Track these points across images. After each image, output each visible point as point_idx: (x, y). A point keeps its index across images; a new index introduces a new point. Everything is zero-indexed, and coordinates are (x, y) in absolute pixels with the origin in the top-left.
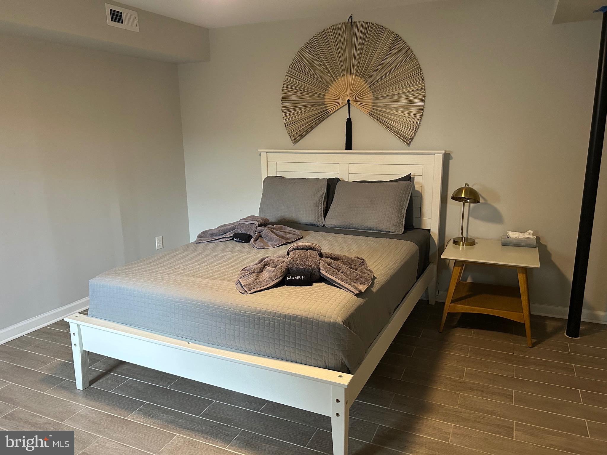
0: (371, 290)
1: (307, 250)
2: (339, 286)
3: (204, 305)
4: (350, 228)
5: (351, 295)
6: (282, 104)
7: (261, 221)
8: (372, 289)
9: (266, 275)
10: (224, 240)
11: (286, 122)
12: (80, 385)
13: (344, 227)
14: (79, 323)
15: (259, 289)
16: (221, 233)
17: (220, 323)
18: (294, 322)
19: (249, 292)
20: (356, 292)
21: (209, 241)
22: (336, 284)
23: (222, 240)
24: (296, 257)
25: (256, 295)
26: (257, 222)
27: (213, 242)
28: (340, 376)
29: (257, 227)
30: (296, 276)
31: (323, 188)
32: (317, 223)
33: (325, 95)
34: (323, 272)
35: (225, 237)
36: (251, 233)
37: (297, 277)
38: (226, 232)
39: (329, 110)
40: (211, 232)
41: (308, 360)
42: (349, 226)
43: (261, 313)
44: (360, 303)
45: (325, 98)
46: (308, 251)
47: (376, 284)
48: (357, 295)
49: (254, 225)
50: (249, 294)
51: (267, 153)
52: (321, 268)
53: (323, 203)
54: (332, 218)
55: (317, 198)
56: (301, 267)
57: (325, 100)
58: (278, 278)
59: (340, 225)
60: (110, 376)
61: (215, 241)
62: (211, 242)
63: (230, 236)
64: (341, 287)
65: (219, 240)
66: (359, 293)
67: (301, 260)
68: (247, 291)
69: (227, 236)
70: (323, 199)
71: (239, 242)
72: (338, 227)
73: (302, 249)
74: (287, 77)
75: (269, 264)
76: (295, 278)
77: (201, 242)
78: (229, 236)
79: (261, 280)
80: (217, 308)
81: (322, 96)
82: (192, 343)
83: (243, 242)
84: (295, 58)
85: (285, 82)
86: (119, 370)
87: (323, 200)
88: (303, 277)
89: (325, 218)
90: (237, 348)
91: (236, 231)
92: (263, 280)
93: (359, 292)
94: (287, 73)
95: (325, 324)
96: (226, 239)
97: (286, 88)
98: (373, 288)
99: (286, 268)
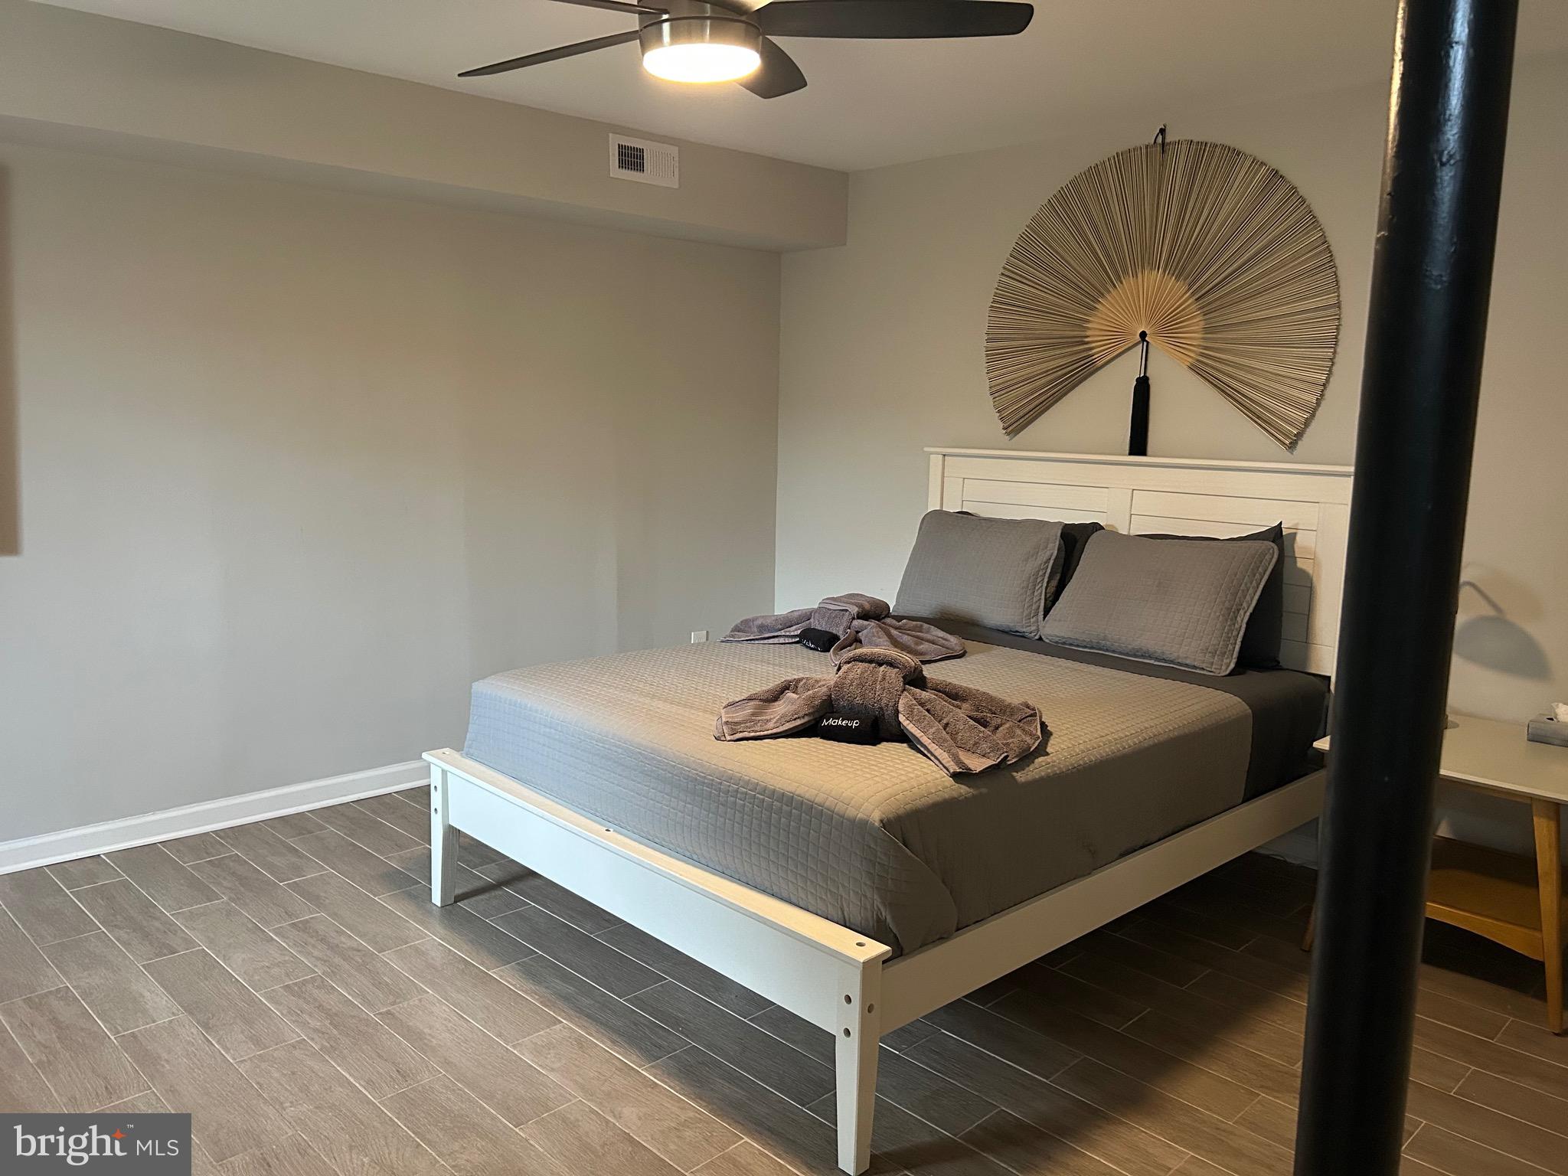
0: (1013, 777)
1: (881, 665)
2: (926, 752)
3: (640, 753)
4: (1100, 649)
5: (944, 773)
6: (988, 341)
7: (867, 606)
8: (1015, 774)
9: (781, 708)
10: (782, 640)
11: (993, 383)
12: (437, 898)
13: (1085, 644)
14: (447, 767)
15: (752, 734)
16: (780, 627)
17: (662, 794)
18: (788, 809)
19: (728, 738)
20: (954, 768)
21: (747, 640)
22: (922, 746)
23: (776, 640)
24: (851, 677)
25: (741, 745)
26: (855, 607)
27: (757, 642)
28: (860, 944)
29: (853, 619)
30: (843, 720)
31: (1051, 545)
32: (1024, 630)
33: (1088, 321)
34: (901, 718)
35: (784, 634)
36: (839, 631)
37: (844, 722)
38: (788, 625)
39: (1094, 357)
40: (759, 622)
41: (811, 900)
42: (1098, 643)
43: (732, 781)
44: (955, 794)
45: (1088, 328)
46: (882, 668)
47: (1037, 766)
48: (955, 776)
49: (848, 613)
50: (729, 741)
51: (944, 455)
52: (901, 709)
53: (1048, 583)
54: (1060, 621)
55: (1032, 566)
56: (858, 700)
57: (1089, 333)
58: (799, 718)
59: (1077, 639)
60: (500, 893)
61: (762, 642)
62: (753, 642)
63: (796, 633)
64: (929, 755)
65: (771, 641)
66: (960, 773)
67: (861, 685)
68: (726, 735)
69: (788, 634)
70: (1049, 570)
71: (811, 649)
72: (1071, 645)
73: (871, 662)
74: (1004, 279)
75: (797, 687)
76: (840, 722)
77: (731, 639)
78: (792, 634)
79: (768, 717)
80: (659, 761)
81: (1081, 324)
82: (614, 831)
83: (818, 650)
84: (1024, 233)
85: (997, 289)
86: (520, 885)
87: (1047, 575)
88: (857, 723)
89: (1044, 618)
90: (688, 854)
91: (810, 623)
92: (771, 719)
93: (961, 770)
94: (1004, 268)
95: (845, 821)
96: (786, 639)
97: (1002, 303)
98: (1019, 774)
99: (824, 698)
